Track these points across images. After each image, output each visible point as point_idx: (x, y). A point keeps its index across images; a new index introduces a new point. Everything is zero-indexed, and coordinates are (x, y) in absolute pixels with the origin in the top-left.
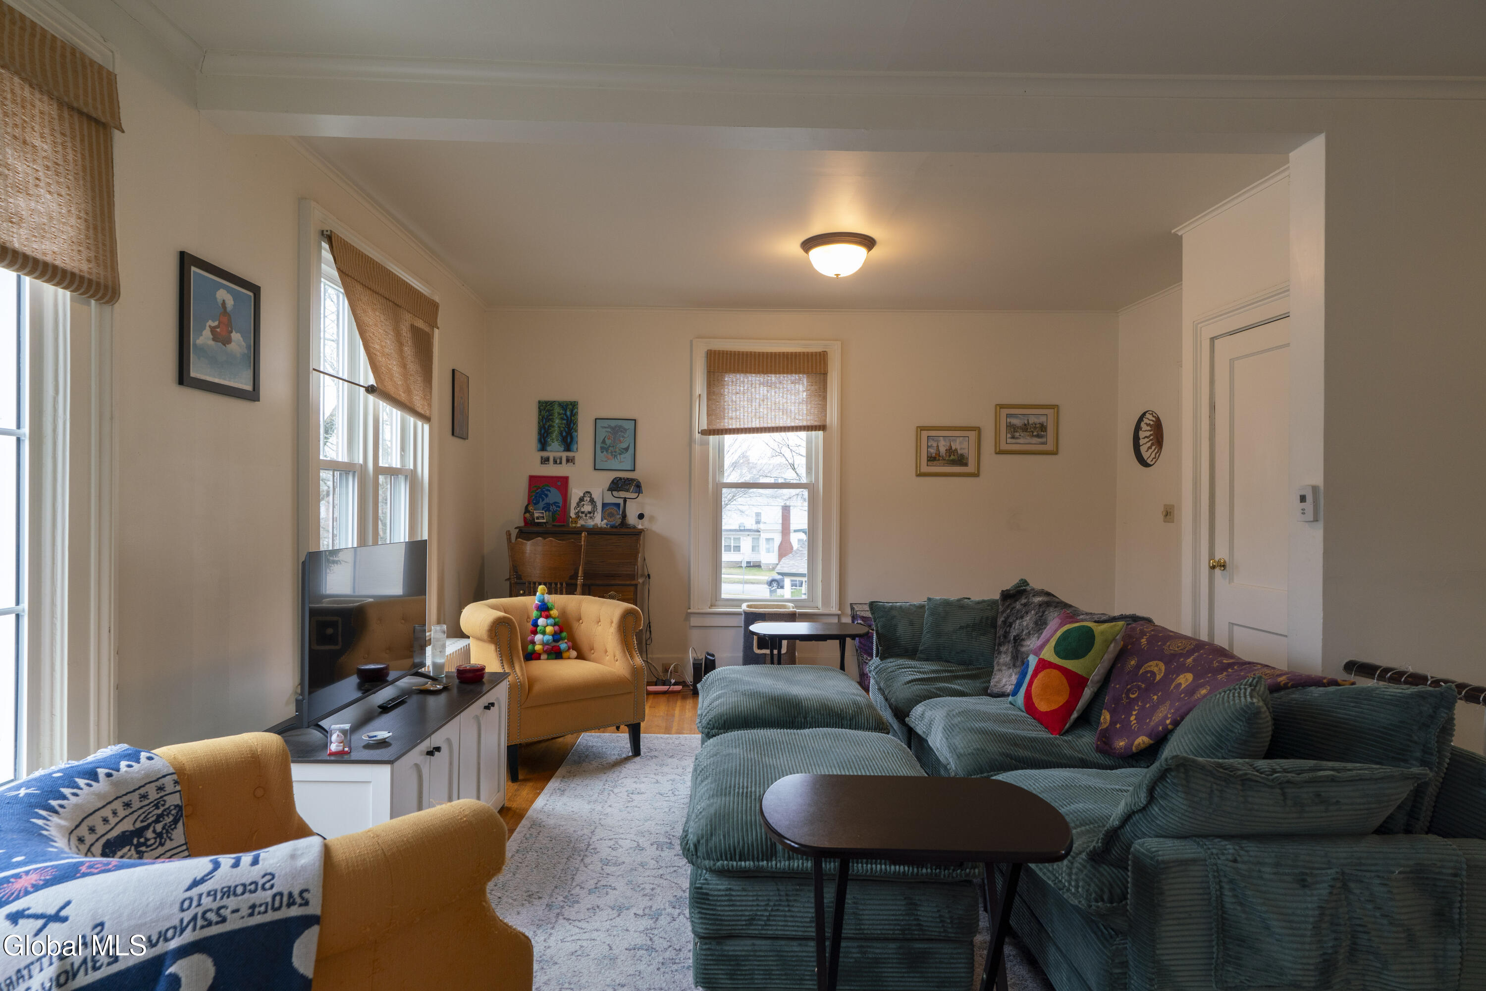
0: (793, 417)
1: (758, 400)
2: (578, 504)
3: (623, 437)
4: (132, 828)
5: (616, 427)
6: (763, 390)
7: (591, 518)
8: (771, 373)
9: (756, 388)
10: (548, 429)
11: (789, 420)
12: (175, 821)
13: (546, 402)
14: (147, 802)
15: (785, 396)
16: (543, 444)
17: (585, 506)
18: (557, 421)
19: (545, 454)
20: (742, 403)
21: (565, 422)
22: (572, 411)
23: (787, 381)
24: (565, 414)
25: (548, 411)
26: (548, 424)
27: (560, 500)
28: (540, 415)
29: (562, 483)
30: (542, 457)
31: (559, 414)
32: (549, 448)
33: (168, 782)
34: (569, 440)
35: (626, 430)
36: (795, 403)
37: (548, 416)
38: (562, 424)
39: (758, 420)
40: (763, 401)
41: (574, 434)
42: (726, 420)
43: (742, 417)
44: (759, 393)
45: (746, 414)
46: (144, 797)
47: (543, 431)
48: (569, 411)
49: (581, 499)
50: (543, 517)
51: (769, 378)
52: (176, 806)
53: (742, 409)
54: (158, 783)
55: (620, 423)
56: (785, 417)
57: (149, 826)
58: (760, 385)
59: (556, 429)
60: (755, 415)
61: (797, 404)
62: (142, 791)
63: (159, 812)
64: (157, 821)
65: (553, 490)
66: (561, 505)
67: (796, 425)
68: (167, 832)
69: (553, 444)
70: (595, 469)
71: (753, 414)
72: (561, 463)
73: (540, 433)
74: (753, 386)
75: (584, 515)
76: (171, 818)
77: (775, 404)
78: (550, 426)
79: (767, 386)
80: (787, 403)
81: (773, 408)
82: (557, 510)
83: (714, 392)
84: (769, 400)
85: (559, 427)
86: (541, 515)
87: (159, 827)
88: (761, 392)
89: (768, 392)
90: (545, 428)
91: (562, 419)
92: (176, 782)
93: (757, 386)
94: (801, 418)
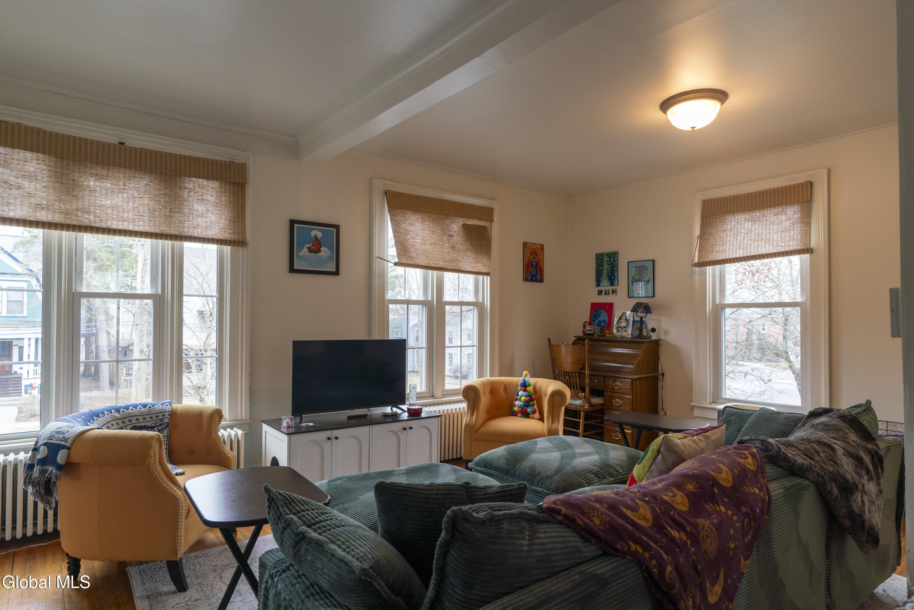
0: (775, 244)
1: (742, 234)
2: (618, 322)
3: (646, 273)
4: (150, 425)
5: (641, 266)
6: (748, 225)
7: (625, 331)
8: (755, 209)
9: (741, 224)
10: (601, 272)
11: (771, 248)
12: (166, 428)
13: (600, 254)
14: (158, 418)
15: (768, 227)
16: (598, 283)
17: (622, 323)
18: (606, 266)
19: (600, 288)
20: (728, 238)
21: (610, 266)
22: (614, 258)
23: (770, 214)
24: (610, 261)
25: (601, 260)
26: (601, 268)
27: (606, 318)
28: (596, 263)
29: (609, 308)
30: (598, 291)
31: (607, 261)
32: (601, 284)
33: (167, 414)
34: (613, 278)
35: (647, 268)
36: (777, 232)
37: (601, 263)
38: (608, 267)
39: (742, 251)
40: (748, 234)
41: (616, 274)
42: (714, 254)
43: (728, 250)
44: (744, 228)
45: (731, 247)
46: (157, 417)
47: (598, 273)
48: (613, 257)
49: (620, 318)
50: (592, 330)
51: (754, 214)
52: (167, 423)
53: (728, 244)
54: (163, 414)
55: (643, 263)
56: (767, 246)
57: (156, 426)
58: (745, 221)
59: (606, 271)
60: (740, 247)
61: (779, 233)
62: (157, 415)
63: (161, 423)
64: (160, 426)
65: (603, 312)
66: (607, 322)
67: (778, 251)
68: (162, 430)
69: (604, 281)
70: (628, 297)
71: (738, 246)
72: (609, 294)
73: (596, 275)
74: (739, 223)
75: (621, 329)
76: (165, 426)
77: (758, 235)
78: (602, 270)
79: (752, 221)
80: (769, 233)
81: (757, 238)
82: (604, 325)
83: (706, 232)
84: (753, 233)
85: (607, 270)
86: (591, 329)
87: (160, 428)
88: (746, 227)
89: (752, 226)
90: (599, 271)
91: (609, 264)
92: (169, 415)
93: (743, 222)
94: (783, 244)
